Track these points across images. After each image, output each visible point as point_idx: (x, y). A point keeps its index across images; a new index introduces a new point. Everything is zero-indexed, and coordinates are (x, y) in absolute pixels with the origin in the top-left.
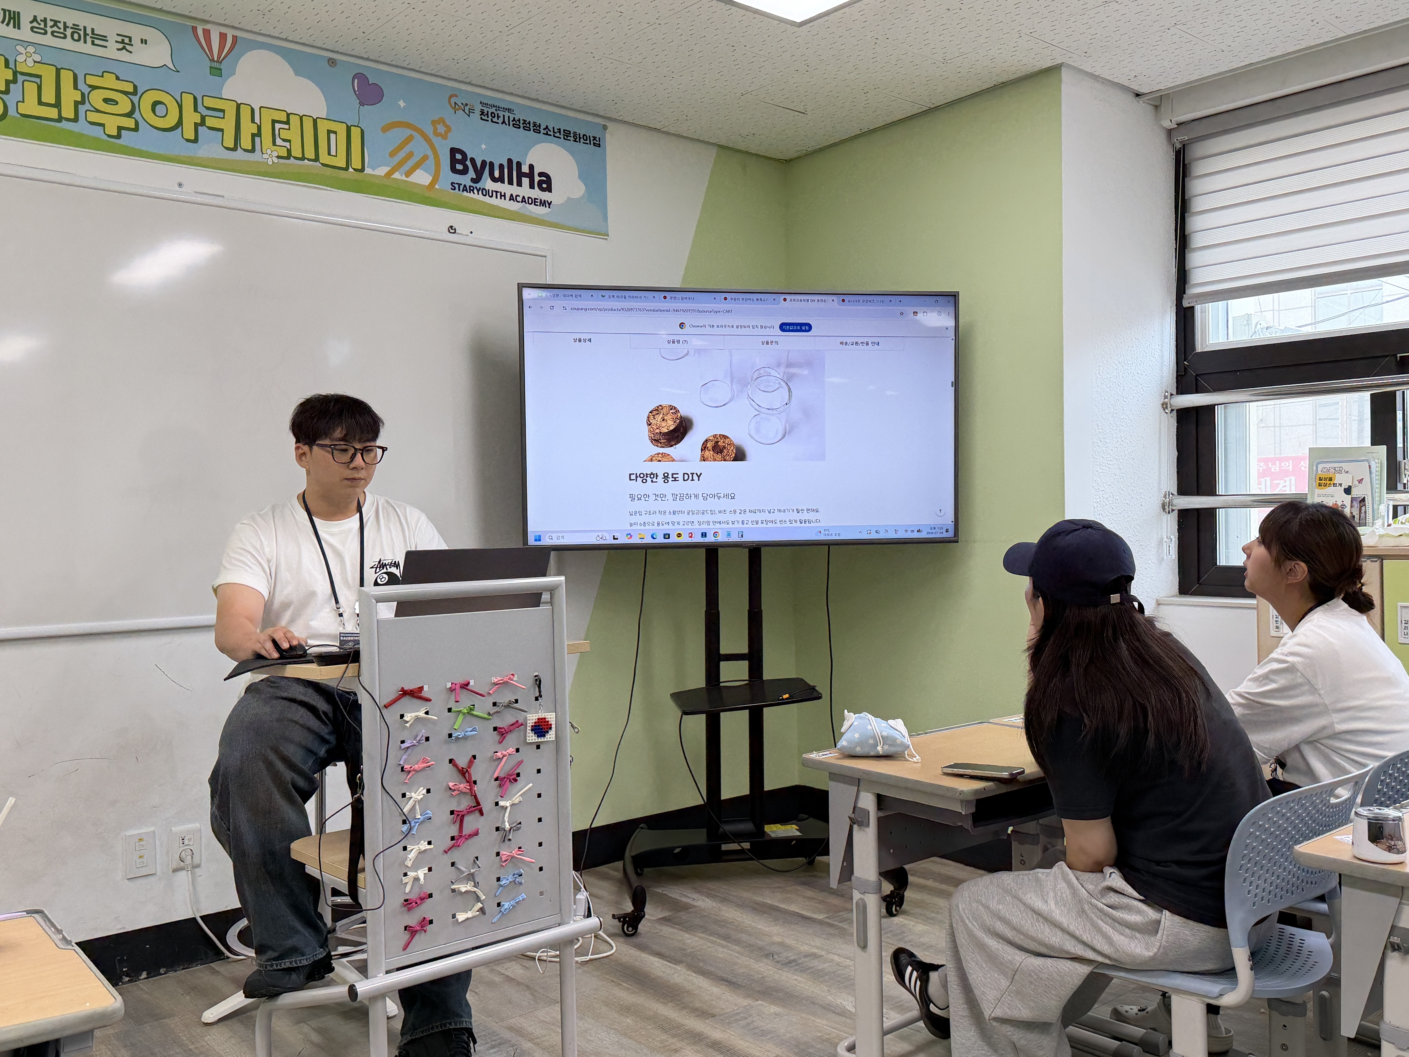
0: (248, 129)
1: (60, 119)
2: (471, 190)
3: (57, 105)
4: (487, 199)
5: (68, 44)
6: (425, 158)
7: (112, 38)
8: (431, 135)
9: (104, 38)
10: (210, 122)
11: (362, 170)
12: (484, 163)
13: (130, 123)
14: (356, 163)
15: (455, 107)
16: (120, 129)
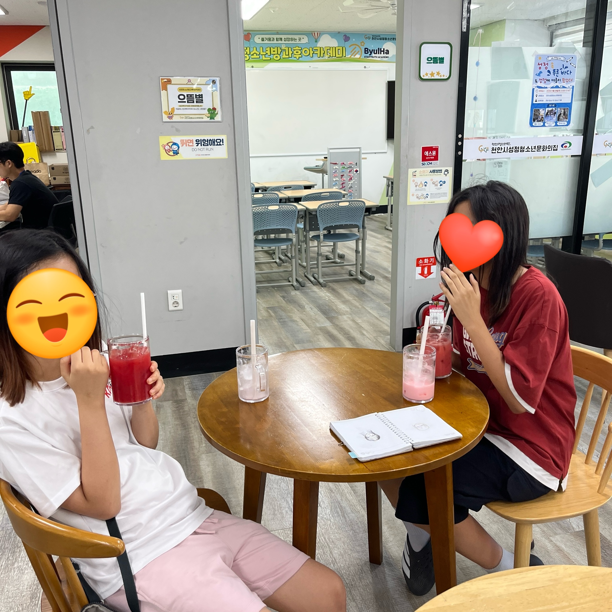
0: (322, 52)
1: (289, 57)
2: (369, 57)
3: (288, 55)
4: (373, 59)
5: (290, 42)
6: (359, 51)
7: (298, 39)
8: (360, 45)
9: (296, 39)
10: (315, 52)
11: (345, 56)
12: (372, 50)
13: (300, 56)
14: (344, 55)
15: (366, 38)
16: (299, 57)
